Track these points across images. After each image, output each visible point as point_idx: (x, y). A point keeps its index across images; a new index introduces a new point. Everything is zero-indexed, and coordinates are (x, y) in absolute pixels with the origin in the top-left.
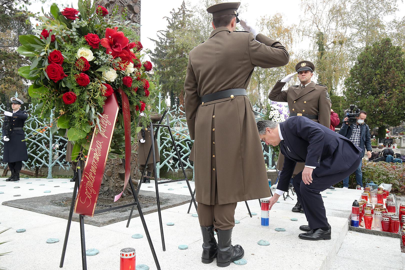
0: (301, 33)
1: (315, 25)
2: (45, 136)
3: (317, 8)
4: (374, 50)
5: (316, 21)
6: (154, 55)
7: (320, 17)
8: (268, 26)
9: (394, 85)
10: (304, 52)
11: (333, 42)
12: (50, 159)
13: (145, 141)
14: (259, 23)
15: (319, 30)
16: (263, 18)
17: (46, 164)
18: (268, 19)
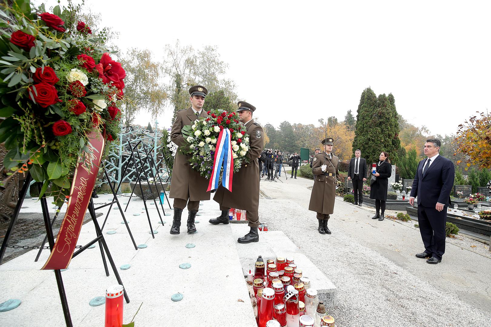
0: (164, 71)
1: (174, 67)
3: (177, 56)
4: (215, 96)
5: (176, 65)
7: (178, 63)
8: (138, 57)
10: (165, 86)
11: (187, 84)
14: (130, 53)
15: (177, 72)
16: (134, 49)
18: (139, 52)
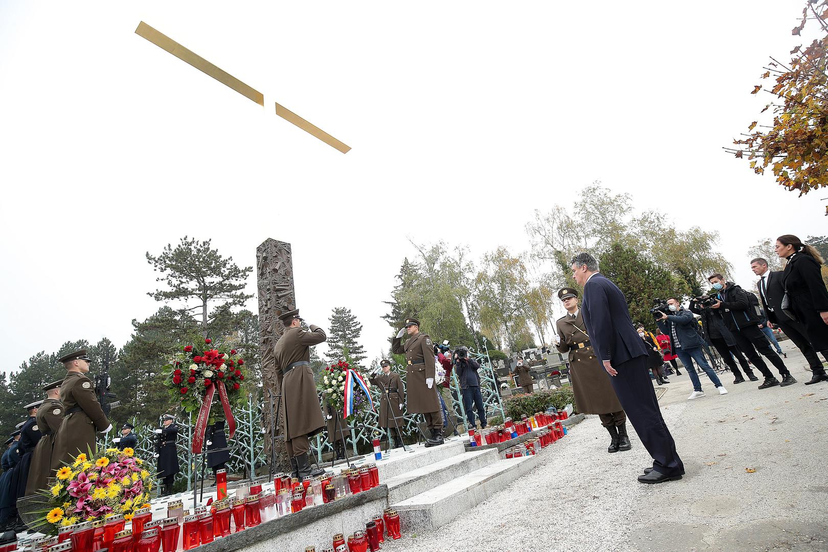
1: (549, 246)
2: (246, 434)
3: (545, 229)
5: (549, 242)
6: (392, 318)
7: (551, 237)
8: (494, 261)
9: (639, 289)
10: (547, 276)
12: (252, 457)
13: (331, 416)
15: (555, 249)
16: (485, 255)
17: (249, 462)
18: (491, 254)
